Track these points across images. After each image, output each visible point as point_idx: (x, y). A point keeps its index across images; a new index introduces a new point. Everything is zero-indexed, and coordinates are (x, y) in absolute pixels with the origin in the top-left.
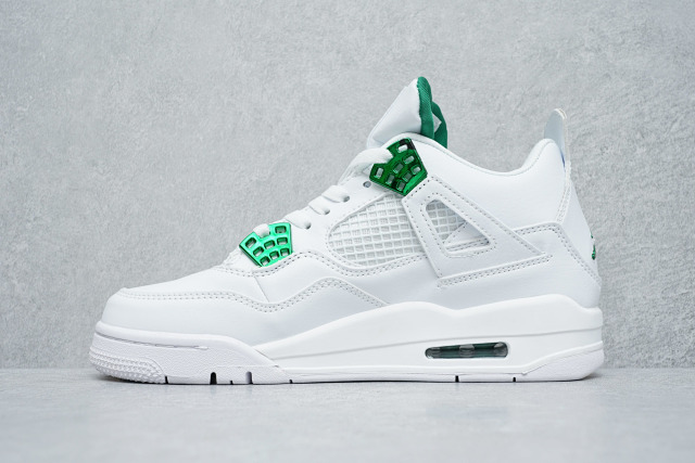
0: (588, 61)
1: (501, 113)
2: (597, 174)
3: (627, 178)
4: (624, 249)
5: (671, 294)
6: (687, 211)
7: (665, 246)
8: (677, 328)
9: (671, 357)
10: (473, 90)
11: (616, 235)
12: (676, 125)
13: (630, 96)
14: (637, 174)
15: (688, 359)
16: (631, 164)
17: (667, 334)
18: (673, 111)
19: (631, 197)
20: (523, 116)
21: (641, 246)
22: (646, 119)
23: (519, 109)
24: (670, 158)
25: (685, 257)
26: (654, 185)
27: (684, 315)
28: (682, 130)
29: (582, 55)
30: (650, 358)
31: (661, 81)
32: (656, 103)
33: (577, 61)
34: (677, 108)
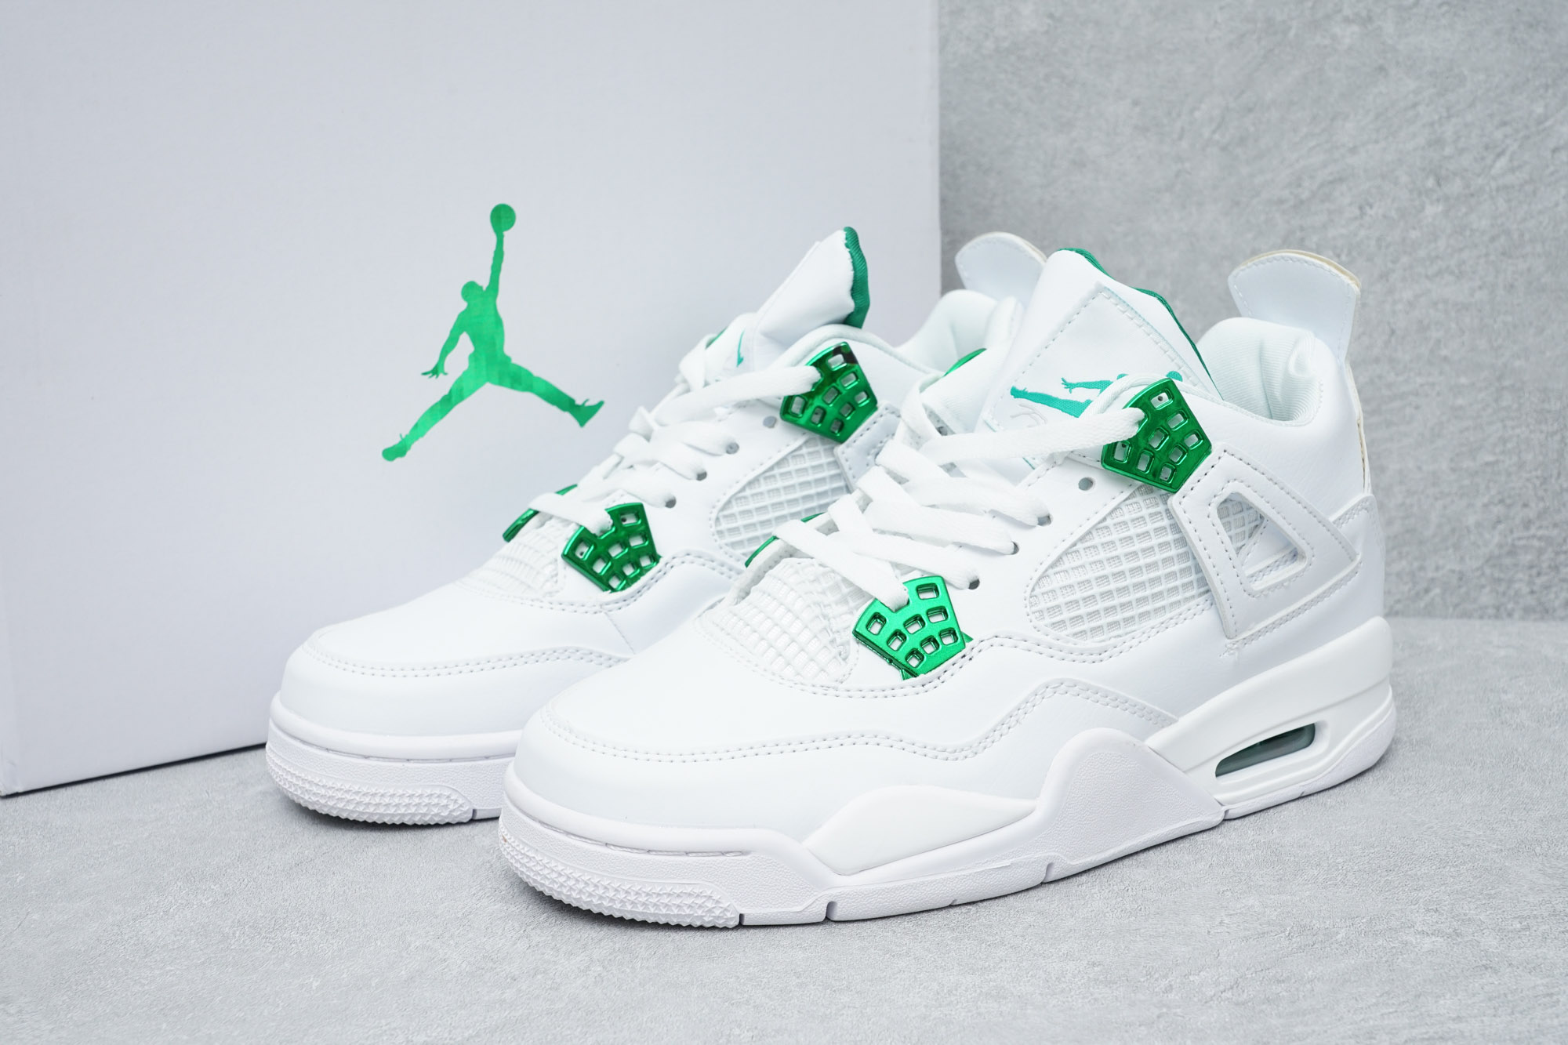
0: (1347, 41)
1: (1184, 144)
2: (1349, 254)
3: (1405, 259)
4: (1389, 386)
5: (1467, 464)
6: (1509, 319)
7: (1463, 380)
8: (1471, 520)
9: (1457, 567)
10: (1136, 103)
11: (1377, 360)
12: (1502, 162)
13: (1421, 109)
14: (1422, 253)
15: (1488, 571)
16: (1414, 234)
17: (1453, 531)
18: (1498, 135)
19: (1408, 295)
20: (1224, 149)
21: (1419, 380)
22: (1448, 151)
23: (1217, 137)
24: (1484, 223)
25: (1496, 401)
26: (1452, 273)
27: (1486, 500)
28: (1513, 170)
29: (1337, 30)
30: (1422, 568)
31: (1482, 77)
32: (1469, 118)
33: (1327, 42)
34: (1508, 130)
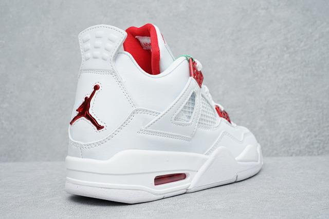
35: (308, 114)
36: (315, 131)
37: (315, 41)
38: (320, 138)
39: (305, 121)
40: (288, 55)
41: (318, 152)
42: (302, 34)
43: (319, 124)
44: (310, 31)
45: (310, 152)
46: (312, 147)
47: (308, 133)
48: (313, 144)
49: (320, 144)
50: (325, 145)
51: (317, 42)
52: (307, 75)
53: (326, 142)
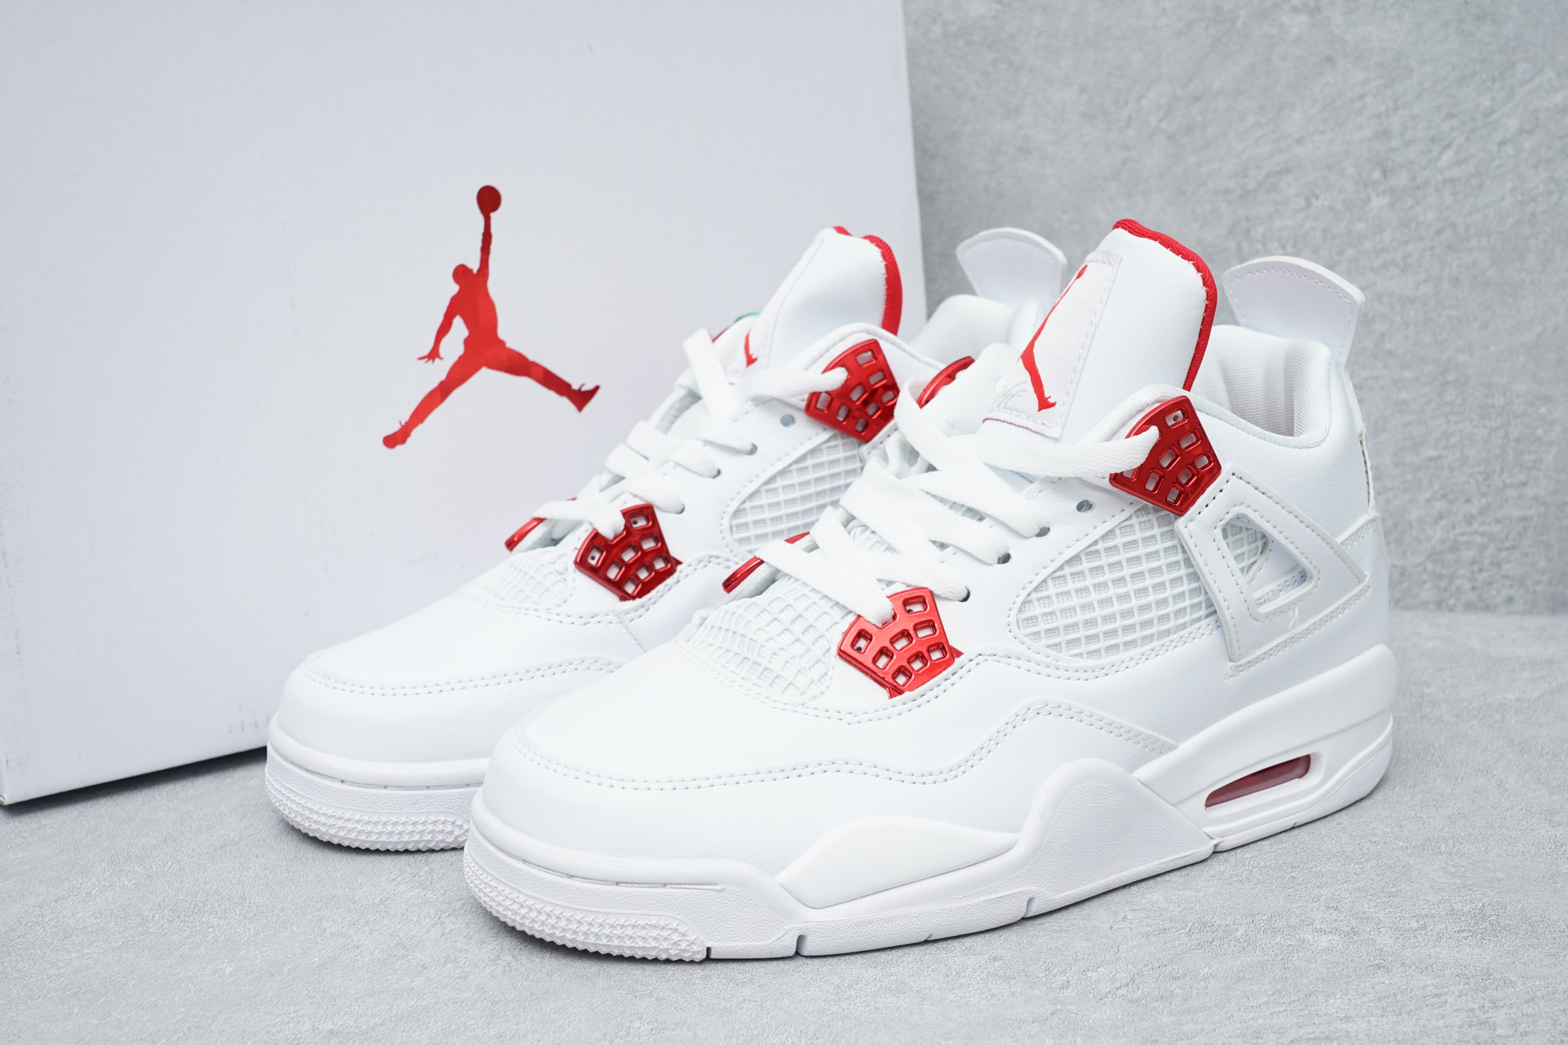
35: (1447, 435)
36: (1468, 501)
37: (1502, 144)
38: (1482, 529)
39: (1431, 459)
40: (1386, 200)
41: (1472, 579)
42: (1451, 116)
43: (1487, 476)
44: (1486, 103)
45: (1441, 576)
46: (1450, 557)
47: (1440, 506)
48: (1455, 547)
49: (1483, 548)
50: (1504, 554)
51: (1510, 150)
52: (1455, 281)
53: (1507, 544)
